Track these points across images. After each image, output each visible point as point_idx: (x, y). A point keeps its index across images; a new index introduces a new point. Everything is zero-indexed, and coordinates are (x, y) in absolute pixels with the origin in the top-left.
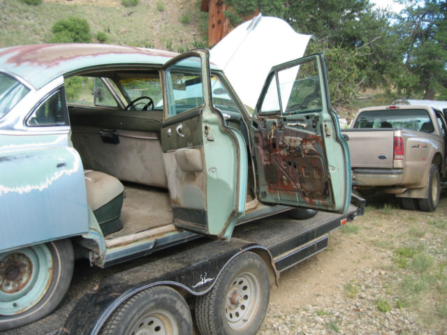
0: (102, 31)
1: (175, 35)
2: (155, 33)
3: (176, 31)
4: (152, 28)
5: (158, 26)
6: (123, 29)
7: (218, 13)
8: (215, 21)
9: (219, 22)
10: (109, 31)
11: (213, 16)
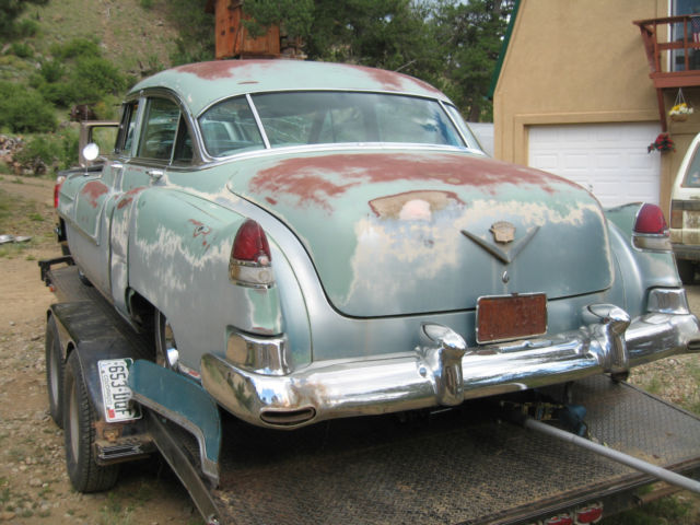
0: (30, 20)
1: (133, 25)
2: (104, 22)
3: (135, 20)
4: (99, 13)
5: (106, 12)
6: (58, 16)
7: (231, 18)
8: (226, 27)
9: (232, 30)
10: (38, 18)
11: (222, 21)
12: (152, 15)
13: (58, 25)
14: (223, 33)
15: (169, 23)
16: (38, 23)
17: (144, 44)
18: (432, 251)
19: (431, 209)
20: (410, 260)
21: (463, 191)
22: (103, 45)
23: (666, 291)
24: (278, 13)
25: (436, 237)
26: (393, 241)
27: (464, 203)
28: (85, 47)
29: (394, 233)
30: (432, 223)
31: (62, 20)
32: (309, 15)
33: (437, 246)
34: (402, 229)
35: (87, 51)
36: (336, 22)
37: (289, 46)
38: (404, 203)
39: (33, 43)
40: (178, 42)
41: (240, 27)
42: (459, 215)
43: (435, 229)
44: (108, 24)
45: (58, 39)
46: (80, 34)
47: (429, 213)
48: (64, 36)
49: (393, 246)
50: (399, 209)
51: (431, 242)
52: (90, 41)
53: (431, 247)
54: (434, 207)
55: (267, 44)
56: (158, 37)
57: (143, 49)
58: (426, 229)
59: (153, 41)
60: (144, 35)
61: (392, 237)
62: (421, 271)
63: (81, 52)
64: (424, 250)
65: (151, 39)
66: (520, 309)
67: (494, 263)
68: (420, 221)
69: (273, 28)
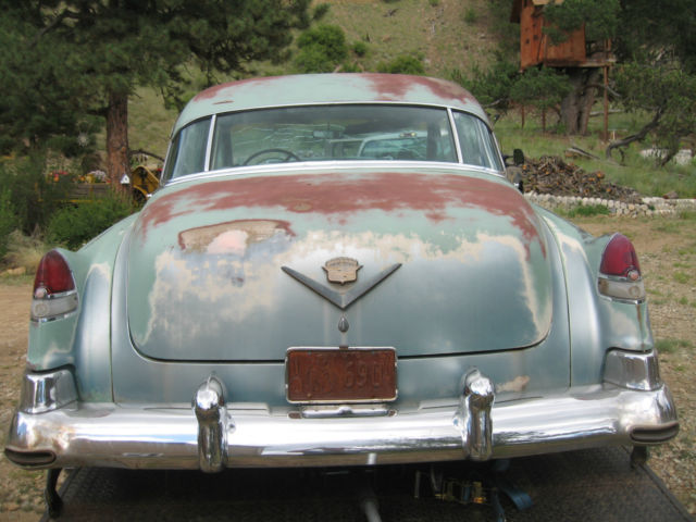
0: (360, 41)
1: (456, 39)
2: (429, 39)
3: (458, 34)
4: (424, 31)
5: (432, 28)
6: (386, 35)
7: (534, 26)
8: (530, 36)
9: (535, 38)
10: (368, 39)
11: (527, 30)
12: (475, 28)
13: (385, 45)
14: (528, 42)
15: (491, 35)
16: (367, 44)
17: (466, 58)
18: (241, 290)
19: (248, 241)
20: (213, 299)
21: (297, 220)
22: (427, 61)
23: (632, 356)
24: (580, 17)
25: (247, 274)
26: (194, 277)
27: (293, 235)
28: (409, 63)
29: (197, 269)
30: (245, 257)
31: (389, 39)
32: (614, 16)
33: (248, 285)
34: (207, 265)
35: (410, 67)
36: (650, 22)
37: (598, 50)
38: (217, 235)
39: (362, 63)
40: (497, 53)
41: (543, 36)
42: (282, 248)
43: (247, 265)
44: (432, 40)
45: (385, 57)
46: (405, 52)
47: (243, 246)
48: (391, 55)
49: (193, 283)
50: (209, 241)
51: (241, 280)
52: (414, 57)
53: (241, 286)
54: (251, 240)
55: (572, 50)
56: (479, 49)
57: (464, 62)
58: (237, 264)
59: (476, 54)
60: (467, 48)
61: (194, 273)
62: (226, 313)
63: (405, 69)
64: (230, 289)
65: (473, 51)
66: (353, 366)
67: (327, 308)
68: (230, 255)
69: (578, 34)
